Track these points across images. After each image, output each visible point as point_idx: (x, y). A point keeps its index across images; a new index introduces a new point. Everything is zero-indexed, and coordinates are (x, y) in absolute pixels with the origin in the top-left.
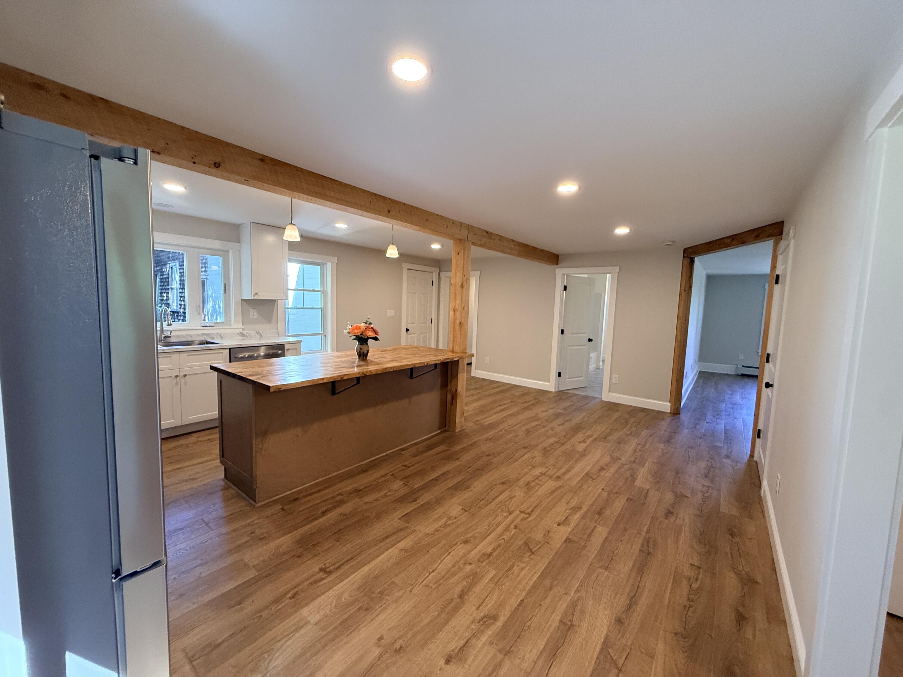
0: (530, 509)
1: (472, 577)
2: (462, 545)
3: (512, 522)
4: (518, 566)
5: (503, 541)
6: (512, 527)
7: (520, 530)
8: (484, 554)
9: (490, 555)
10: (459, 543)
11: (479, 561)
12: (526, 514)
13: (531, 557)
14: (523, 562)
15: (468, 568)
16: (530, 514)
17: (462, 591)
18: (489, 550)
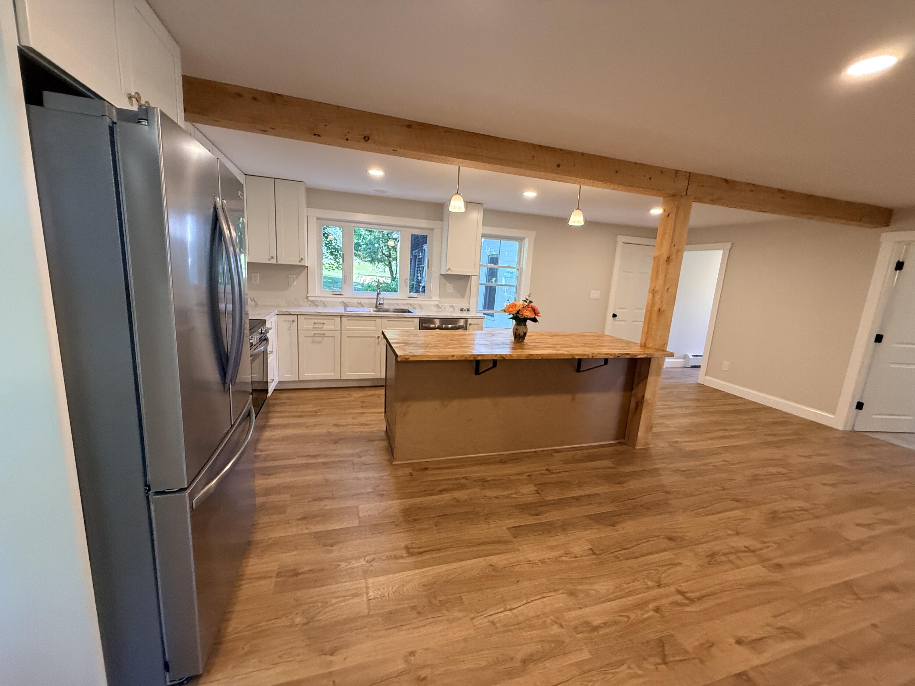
0: (697, 594)
1: (553, 645)
2: (564, 595)
3: (655, 599)
4: (629, 668)
5: (625, 619)
6: (651, 606)
7: (663, 617)
8: (587, 623)
9: (596, 629)
10: (561, 591)
11: (575, 628)
12: (687, 598)
13: (659, 667)
14: (640, 668)
15: (555, 629)
16: (692, 601)
17: (531, 655)
18: (597, 622)
